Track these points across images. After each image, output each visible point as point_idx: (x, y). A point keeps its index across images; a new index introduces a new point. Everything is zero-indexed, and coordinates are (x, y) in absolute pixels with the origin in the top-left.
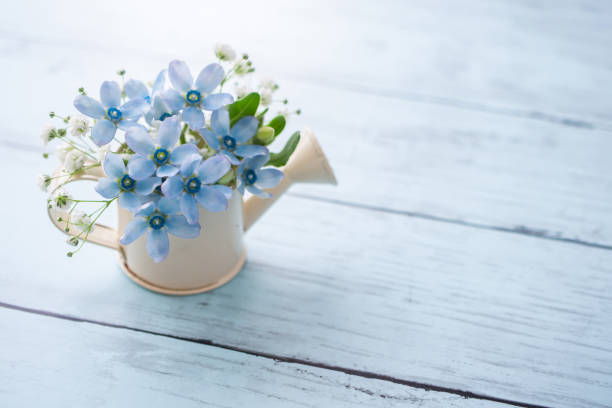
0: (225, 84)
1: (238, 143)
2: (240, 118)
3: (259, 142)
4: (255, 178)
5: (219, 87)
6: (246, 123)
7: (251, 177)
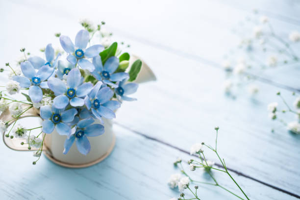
0: (91, 41)
1: (110, 73)
2: (108, 59)
3: (120, 71)
4: (123, 91)
5: (88, 43)
6: (111, 61)
7: (121, 91)
